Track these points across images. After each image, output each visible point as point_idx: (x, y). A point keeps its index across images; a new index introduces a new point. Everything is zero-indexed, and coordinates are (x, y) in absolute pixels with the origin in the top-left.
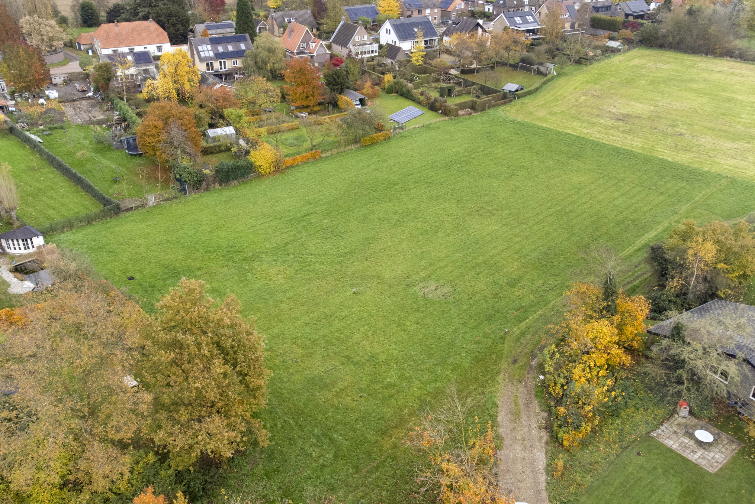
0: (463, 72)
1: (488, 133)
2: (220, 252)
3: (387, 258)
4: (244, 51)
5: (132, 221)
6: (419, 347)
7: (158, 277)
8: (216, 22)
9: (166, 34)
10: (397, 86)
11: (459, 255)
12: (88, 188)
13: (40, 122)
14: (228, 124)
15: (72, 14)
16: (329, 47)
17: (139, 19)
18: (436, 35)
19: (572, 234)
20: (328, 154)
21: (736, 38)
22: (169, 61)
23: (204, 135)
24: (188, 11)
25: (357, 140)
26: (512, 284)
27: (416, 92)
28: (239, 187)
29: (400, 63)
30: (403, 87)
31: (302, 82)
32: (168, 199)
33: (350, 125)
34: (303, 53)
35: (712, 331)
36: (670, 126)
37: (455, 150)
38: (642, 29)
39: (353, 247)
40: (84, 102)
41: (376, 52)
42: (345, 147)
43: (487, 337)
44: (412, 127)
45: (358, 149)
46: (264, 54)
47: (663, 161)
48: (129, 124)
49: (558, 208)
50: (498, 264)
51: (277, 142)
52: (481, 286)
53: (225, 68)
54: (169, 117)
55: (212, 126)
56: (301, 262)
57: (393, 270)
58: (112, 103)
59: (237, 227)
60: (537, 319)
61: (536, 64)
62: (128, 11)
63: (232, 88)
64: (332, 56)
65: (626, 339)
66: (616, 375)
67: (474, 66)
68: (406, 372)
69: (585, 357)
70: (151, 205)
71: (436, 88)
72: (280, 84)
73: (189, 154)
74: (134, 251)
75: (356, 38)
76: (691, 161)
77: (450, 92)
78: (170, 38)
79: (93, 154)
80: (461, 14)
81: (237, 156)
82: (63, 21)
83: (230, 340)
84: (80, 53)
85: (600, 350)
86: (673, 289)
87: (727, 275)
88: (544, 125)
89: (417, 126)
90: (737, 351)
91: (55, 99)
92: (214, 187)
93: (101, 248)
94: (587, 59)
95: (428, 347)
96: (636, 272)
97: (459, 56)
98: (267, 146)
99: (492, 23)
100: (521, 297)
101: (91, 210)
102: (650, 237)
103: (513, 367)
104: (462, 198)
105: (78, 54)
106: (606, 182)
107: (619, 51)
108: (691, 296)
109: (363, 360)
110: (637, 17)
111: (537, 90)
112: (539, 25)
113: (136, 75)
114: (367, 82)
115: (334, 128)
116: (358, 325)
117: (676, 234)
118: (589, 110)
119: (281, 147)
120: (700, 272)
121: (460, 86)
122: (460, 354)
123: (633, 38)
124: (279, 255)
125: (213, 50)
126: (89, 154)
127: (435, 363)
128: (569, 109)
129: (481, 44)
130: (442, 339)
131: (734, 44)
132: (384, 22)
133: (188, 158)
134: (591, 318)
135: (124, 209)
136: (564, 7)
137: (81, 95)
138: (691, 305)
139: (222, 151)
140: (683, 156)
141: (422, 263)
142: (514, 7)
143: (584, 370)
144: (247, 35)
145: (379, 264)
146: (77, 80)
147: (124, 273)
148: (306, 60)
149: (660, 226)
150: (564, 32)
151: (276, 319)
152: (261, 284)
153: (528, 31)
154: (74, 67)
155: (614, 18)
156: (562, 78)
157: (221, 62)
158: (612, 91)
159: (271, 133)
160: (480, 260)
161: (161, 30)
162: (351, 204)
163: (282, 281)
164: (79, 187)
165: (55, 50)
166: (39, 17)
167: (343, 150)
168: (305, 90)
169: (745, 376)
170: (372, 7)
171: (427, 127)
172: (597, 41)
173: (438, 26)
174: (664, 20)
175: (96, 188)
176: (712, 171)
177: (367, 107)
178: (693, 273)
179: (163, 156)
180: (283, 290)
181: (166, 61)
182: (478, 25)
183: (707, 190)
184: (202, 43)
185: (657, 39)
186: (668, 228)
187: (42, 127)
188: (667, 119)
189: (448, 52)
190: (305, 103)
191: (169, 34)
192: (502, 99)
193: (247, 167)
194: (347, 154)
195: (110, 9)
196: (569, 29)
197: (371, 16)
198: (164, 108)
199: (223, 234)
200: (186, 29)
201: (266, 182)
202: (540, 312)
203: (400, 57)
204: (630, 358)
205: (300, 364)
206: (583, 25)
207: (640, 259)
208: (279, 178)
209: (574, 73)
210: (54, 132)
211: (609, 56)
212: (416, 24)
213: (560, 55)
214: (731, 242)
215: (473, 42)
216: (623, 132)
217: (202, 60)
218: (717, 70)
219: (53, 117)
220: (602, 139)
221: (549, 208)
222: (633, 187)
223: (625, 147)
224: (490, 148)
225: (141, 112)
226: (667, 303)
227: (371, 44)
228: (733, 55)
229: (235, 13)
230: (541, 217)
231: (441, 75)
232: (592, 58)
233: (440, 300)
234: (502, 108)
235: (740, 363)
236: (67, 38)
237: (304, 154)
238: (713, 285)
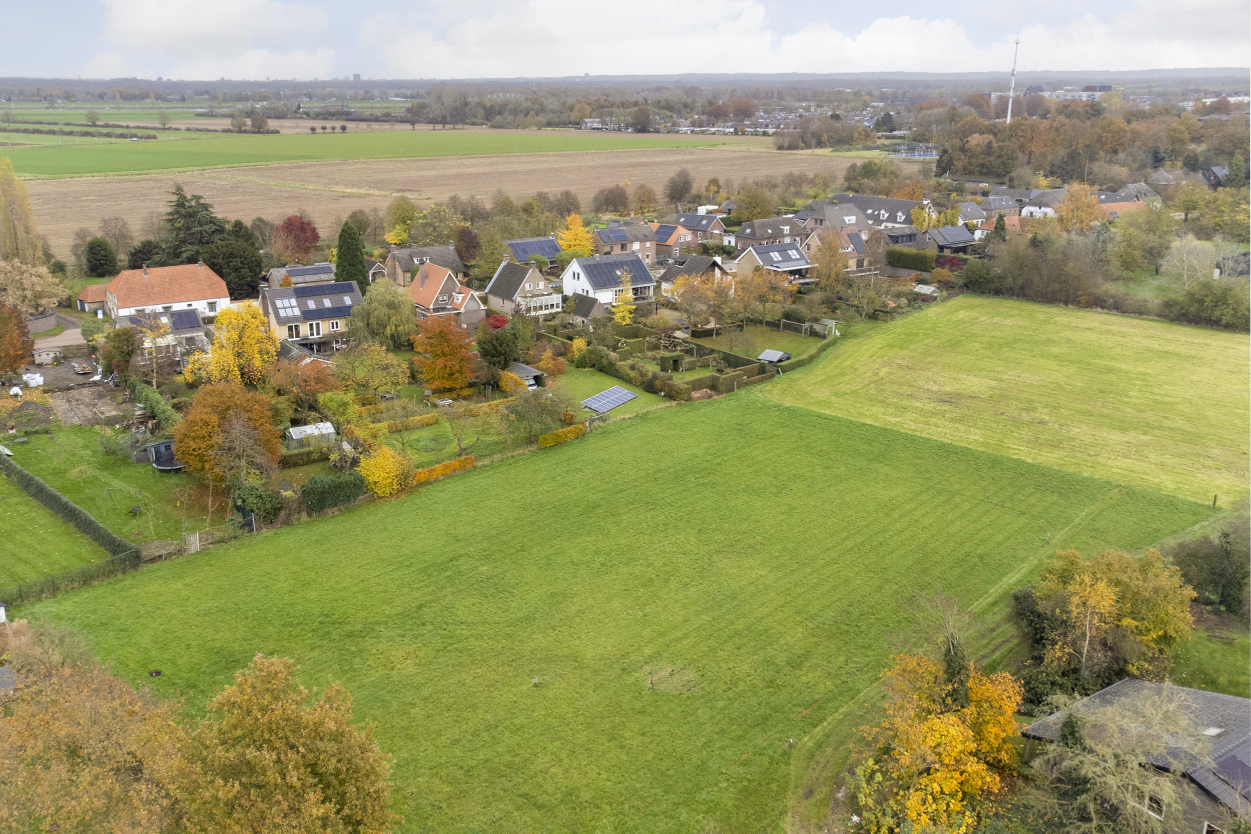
0: (695, 334)
1: (740, 425)
2: (307, 624)
3: (589, 626)
4: (350, 307)
5: (160, 578)
6: (649, 775)
7: (203, 669)
8: (304, 265)
9: (223, 283)
10: (593, 356)
11: (705, 618)
12: (86, 526)
13: (11, 423)
14: (323, 418)
15: (73, 258)
16: (484, 300)
17: (182, 263)
18: (651, 281)
19: (886, 581)
20: (486, 462)
21: (1107, 280)
22: (230, 323)
23: (284, 437)
24: (258, 249)
25: (533, 439)
26: (796, 664)
27: (624, 365)
28: (341, 518)
29: (597, 323)
30: (602, 357)
31: (443, 352)
32: (222, 541)
33: (521, 416)
34: (444, 309)
35: (1125, 727)
36: (1023, 409)
37: (689, 453)
38: (965, 267)
39: (531, 609)
40: (86, 391)
41: (557, 307)
42: (513, 450)
43: (760, 754)
44: (618, 418)
45: (534, 453)
46: (382, 311)
47: (1019, 463)
48: (159, 423)
49: (859, 540)
50: (770, 631)
51: (403, 445)
52: (746, 668)
53: (318, 334)
54: (229, 408)
55: (295, 423)
56: (444, 637)
57: (599, 645)
58: (133, 391)
59: (337, 582)
60: (841, 721)
61: (808, 321)
62: (164, 250)
63: (330, 363)
64: (489, 313)
65: (988, 747)
66: (978, 808)
67: (711, 325)
68: (627, 819)
69: (924, 780)
70: (193, 551)
71: (654, 359)
72: (408, 356)
73: (259, 467)
74: (162, 627)
75: (527, 286)
76: (1062, 462)
77: (676, 364)
78: (229, 289)
79: (97, 471)
80: (687, 248)
81: (338, 468)
82: (59, 268)
83: (334, 761)
84: (84, 316)
85: (947, 766)
86: (1055, 663)
87: (1138, 638)
88: (828, 412)
89: (627, 416)
90: (1171, 760)
91: (37, 388)
92: (299, 519)
93: (105, 624)
94: (887, 312)
95: (662, 774)
96: (993, 639)
97: (686, 311)
98: (387, 450)
99: (736, 261)
100: (811, 684)
101: (90, 562)
102: (1011, 582)
103: (806, 802)
104: (705, 526)
105: (80, 318)
106: (933, 497)
107: (934, 299)
108: (1085, 673)
109: (554, 801)
110: (957, 250)
111: (811, 359)
112: (808, 263)
113: (174, 346)
114: (545, 350)
115: (495, 420)
116: (543, 741)
117: (1050, 572)
118: (895, 387)
119: (409, 452)
120: (1094, 633)
121: (692, 355)
122: (716, 785)
123: (953, 279)
124: (407, 627)
125: (299, 306)
126: (91, 472)
127: (676, 801)
128: (863, 387)
129: (721, 292)
130: (685, 760)
131: (1104, 288)
132: (569, 262)
133: (257, 472)
134: (930, 713)
135: (148, 558)
136: (845, 237)
137: (81, 380)
138: (1088, 689)
139: (314, 461)
140: (1049, 454)
141: (647, 632)
142: (769, 238)
143: (924, 802)
144: (354, 283)
145: (575, 636)
146: (75, 356)
147: (144, 665)
148: (448, 318)
149: (1025, 565)
150: (848, 272)
151: (403, 735)
152: (377, 675)
153: (792, 273)
154: (73, 337)
155: (922, 252)
156: (850, 340)
157: (311, 325)
158: (930, 359)
159: (395, 431)
160: (740, 625)
161: (216, 278)
162: (525, 540)
163: (412, 670)
164: (72, 525)
165: (42, 313)
166: (22, 263)
167: (510, 454)
168: (449, 364)
169: (1191, 804)
170: (550, 241)
171: (643, 418)
172: (900, 285)
173: (653, 266)
174: (996, 255)
175: (101, 525)
176: (1096, 477)
177: (546, 388)
178: (1084, 635)
179: (217, 470)
180: (415, 685)
181: (225, 322)
182: (715, 264)
183: (1092, 507)
184: (282, 296)
185: (989, 281)
186: (1036, 567)
187: (14, 431)
188: (1017, 399)
189: (670, 305)
190: (448, 384)
191: (228, 284)
192: (759, 374)
193: (355, 485)
194: (517, 461)
195: (135, 249)
196: (855, 269)
197: (548, 254)
198: (222, 393)
199: (312, 595)
200: (256, 275)
201: (386, 508)
202: (845, 709)
203: (595, 313)
204: (998, 779)
205: (447, 811)
206: (876, 262)
207: (998, 617)
208: (406, 502)
209: (868, 332)
210: (33, 438)
211: (920, 307)
212: (619, 265)
213: (844, 306)
214: (1136, 582)
215: (708, 289)
216: (952, 420)
217: (281, 321)
218: (1084, 326)
219: (34, 415)
220: (921, 431)
221: (846, 539)
222: (977, 505)
223: (958, 444)
224: (743, 447)
225: (180, 403)
226: (1049, 686)
227: (550, 294)
228: (1105, 305)
229: (335, 251)
230: (834, 555)
231: (660, 339)
232: (894, 310)
233: (678, 692)
234: (759, 387)
235: (1178, 781)
236: (63, 292)
237: (447, 462)
238: (1119, 655)
